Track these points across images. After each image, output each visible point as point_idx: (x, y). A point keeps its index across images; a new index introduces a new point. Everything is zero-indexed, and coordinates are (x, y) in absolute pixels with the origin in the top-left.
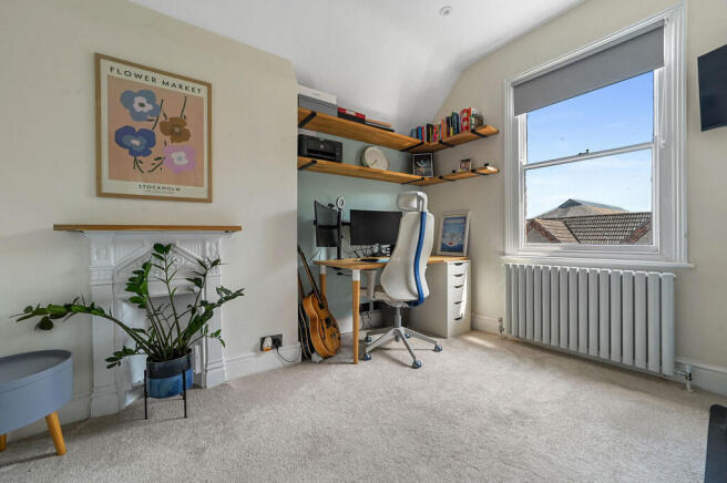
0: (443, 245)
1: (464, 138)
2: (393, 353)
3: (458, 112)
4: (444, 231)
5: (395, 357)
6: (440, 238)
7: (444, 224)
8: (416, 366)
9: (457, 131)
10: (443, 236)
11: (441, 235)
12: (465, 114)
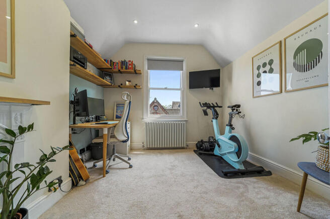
0: (116, 115)
1: (129, 72)
2: (115, 166)
3: (127, 61)
4: (117, 109)
5: (117, 167)
6: (115, 113)
7: (117, 107)
8: (131, 167)
9: (126, 68)
10: (117, 112)
11: (115, 111)
12: (130, 63)
